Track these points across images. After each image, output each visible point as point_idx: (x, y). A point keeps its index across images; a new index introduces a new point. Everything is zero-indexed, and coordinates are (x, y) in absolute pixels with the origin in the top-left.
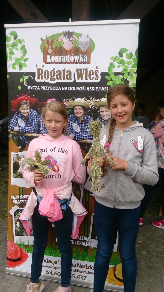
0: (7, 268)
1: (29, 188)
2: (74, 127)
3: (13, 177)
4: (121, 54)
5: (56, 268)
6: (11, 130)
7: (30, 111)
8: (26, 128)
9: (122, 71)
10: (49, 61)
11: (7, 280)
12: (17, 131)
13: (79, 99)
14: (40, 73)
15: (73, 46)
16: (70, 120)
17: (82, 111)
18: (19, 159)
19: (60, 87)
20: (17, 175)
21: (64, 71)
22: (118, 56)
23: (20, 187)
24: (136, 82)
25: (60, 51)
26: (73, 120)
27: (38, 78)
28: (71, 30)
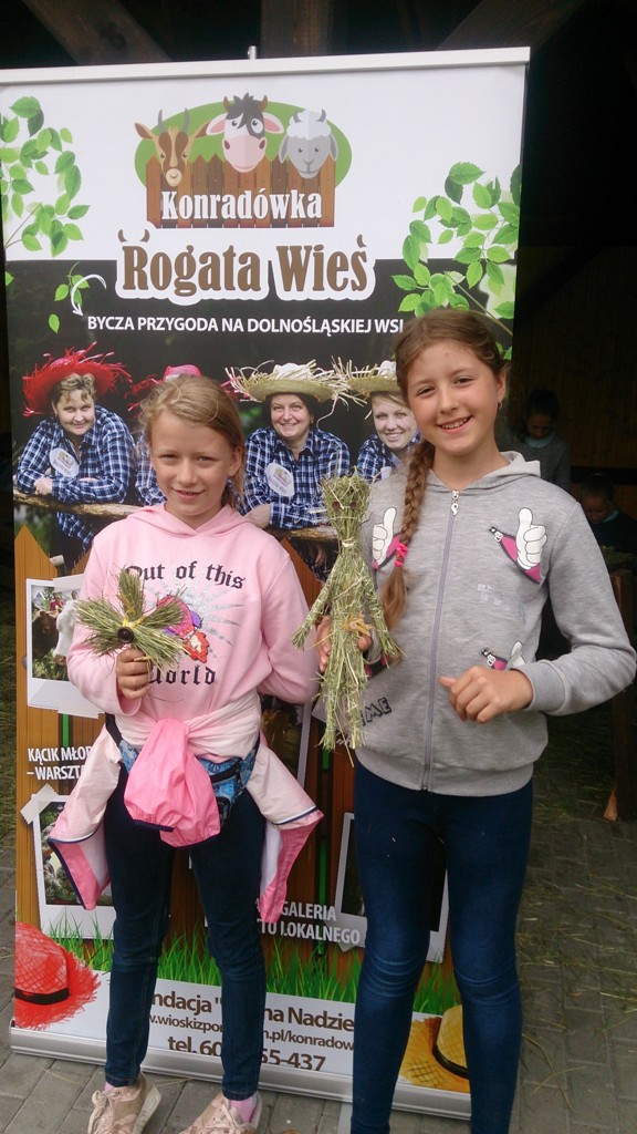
0: (16, 1031)
1: (97, 717)
2: (273, 478)
3: (34, 676)
4: (453, 189)
5: (207, 1027)
6: (22, 491)
7: (98, 416)
8: (83, 485)
9: (460, 254)
10: (168, 218)
11: (14, 1078)
12: (45, 493)
13: (290, 367)
14: (136, 265)
15: (265, 158)
16: (255, 450)
17: (302, 413)
18: (57, 607)
19: (213, 320)
20: (48, 667)
21: (230, 254)
22: (444, 195)
23: (61, 716)
24: (512, 299)
25: (215, 177)
26: (267, 450)
27: (129, 285)
28: (257, 89)
